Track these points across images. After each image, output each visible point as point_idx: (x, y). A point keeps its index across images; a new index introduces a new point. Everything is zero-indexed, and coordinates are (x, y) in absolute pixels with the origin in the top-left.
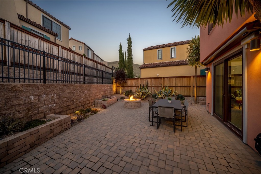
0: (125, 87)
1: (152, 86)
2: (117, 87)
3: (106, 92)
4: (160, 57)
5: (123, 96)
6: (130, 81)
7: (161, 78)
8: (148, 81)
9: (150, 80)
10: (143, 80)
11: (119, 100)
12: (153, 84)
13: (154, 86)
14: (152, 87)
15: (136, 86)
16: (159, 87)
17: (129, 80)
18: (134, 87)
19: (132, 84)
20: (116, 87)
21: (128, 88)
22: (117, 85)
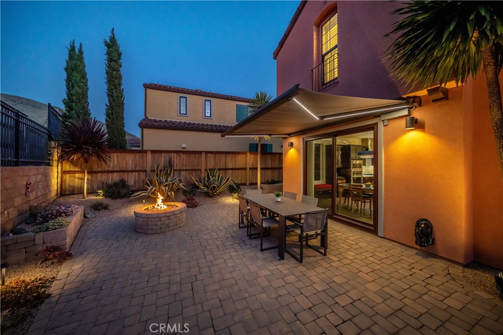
0: (97, 172)
1: (182, 168)
2: (64, 172)
3: (32, 196)
4: (183, 112)
5: (100, 197)
7: (200, 153)
8: (171, 157)
9: (177, 157)
10: (157, 155)
11: (89, 216)
12: (183, 166)
13: (184, 168)
14: (180, 171)
15: (137, 169)
16: (195, 170)
18: (132, 171)
19: (124, 164)
20: (60, 175)
21: (110, 174)
22: (62, 169)
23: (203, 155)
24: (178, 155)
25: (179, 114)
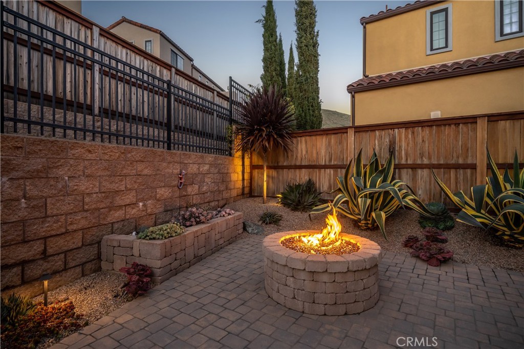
0: (283, 167)
1: (419, 162)
2: (253, 167)
3: (192, 190)
5: (274, 206)
6: (306, 142)
7: (471, 120)
8: (394, 138)
9: (406, 137)
10: (366, 136)
11: (250, 230)
12: (422, 156)
13: (426, 161)
14: (414, 167)
15: (332, 163)
16: (457, 167)
17: (303, 139)
18: (325, 167)
19: (315, 155)
20: (247, 170)
21: (298, 171)
22: (251, 162)
23: (482, 125)
24: (410, 131)
25: (429, 52)
